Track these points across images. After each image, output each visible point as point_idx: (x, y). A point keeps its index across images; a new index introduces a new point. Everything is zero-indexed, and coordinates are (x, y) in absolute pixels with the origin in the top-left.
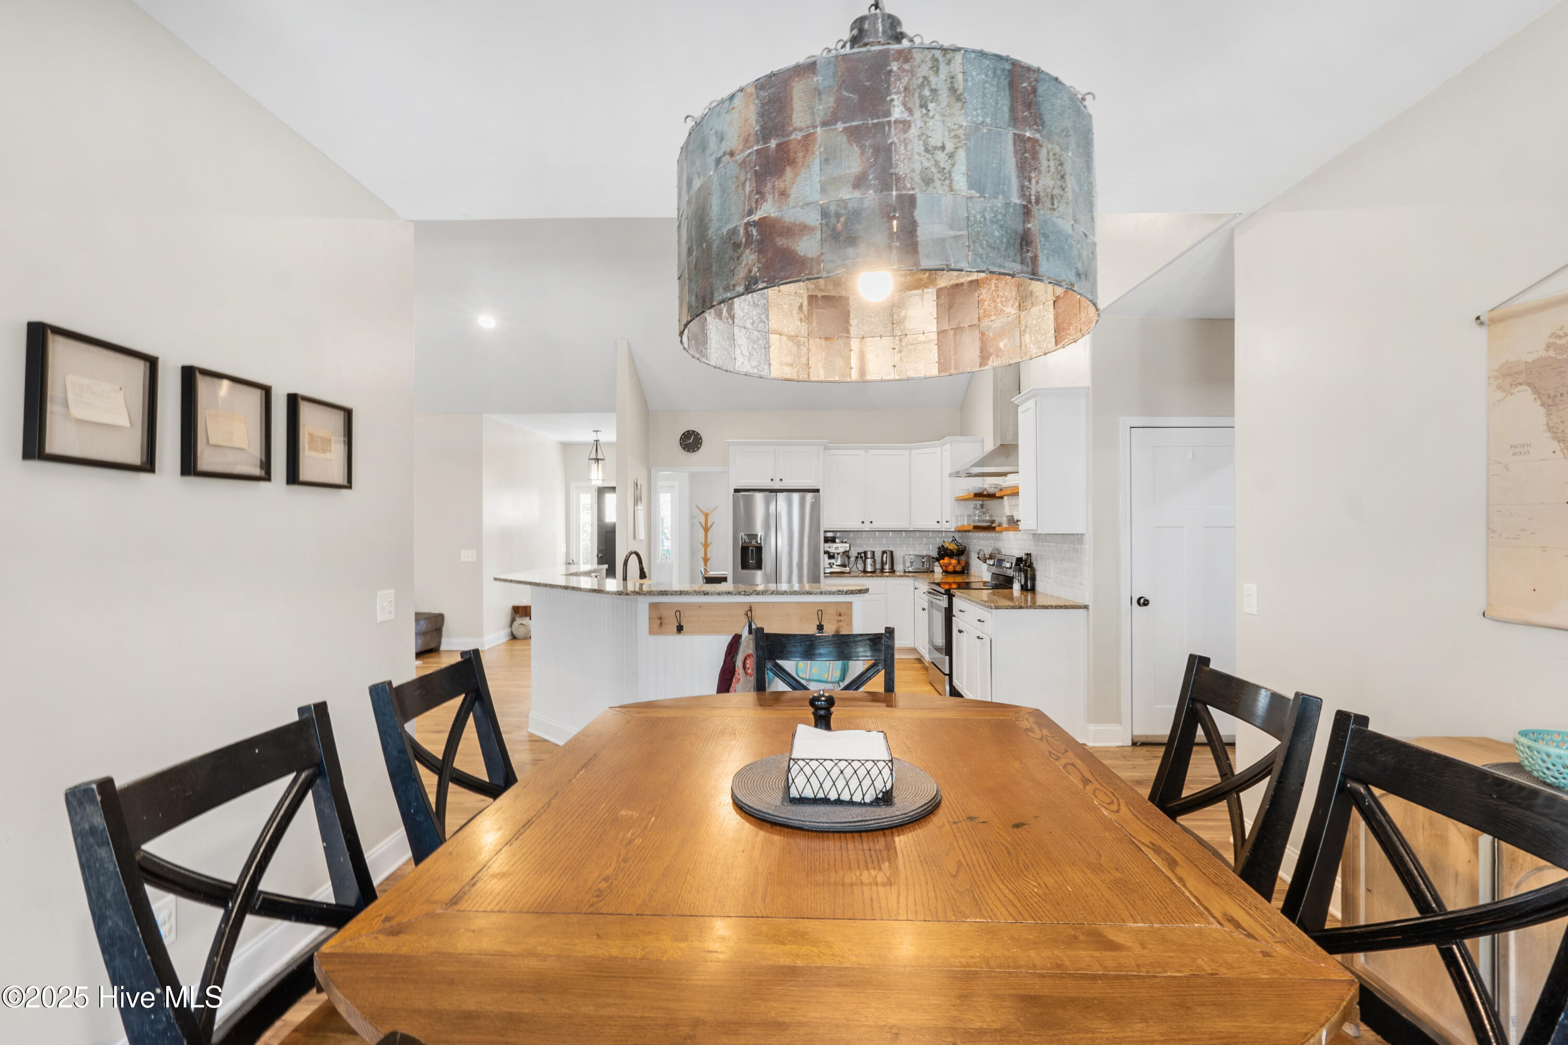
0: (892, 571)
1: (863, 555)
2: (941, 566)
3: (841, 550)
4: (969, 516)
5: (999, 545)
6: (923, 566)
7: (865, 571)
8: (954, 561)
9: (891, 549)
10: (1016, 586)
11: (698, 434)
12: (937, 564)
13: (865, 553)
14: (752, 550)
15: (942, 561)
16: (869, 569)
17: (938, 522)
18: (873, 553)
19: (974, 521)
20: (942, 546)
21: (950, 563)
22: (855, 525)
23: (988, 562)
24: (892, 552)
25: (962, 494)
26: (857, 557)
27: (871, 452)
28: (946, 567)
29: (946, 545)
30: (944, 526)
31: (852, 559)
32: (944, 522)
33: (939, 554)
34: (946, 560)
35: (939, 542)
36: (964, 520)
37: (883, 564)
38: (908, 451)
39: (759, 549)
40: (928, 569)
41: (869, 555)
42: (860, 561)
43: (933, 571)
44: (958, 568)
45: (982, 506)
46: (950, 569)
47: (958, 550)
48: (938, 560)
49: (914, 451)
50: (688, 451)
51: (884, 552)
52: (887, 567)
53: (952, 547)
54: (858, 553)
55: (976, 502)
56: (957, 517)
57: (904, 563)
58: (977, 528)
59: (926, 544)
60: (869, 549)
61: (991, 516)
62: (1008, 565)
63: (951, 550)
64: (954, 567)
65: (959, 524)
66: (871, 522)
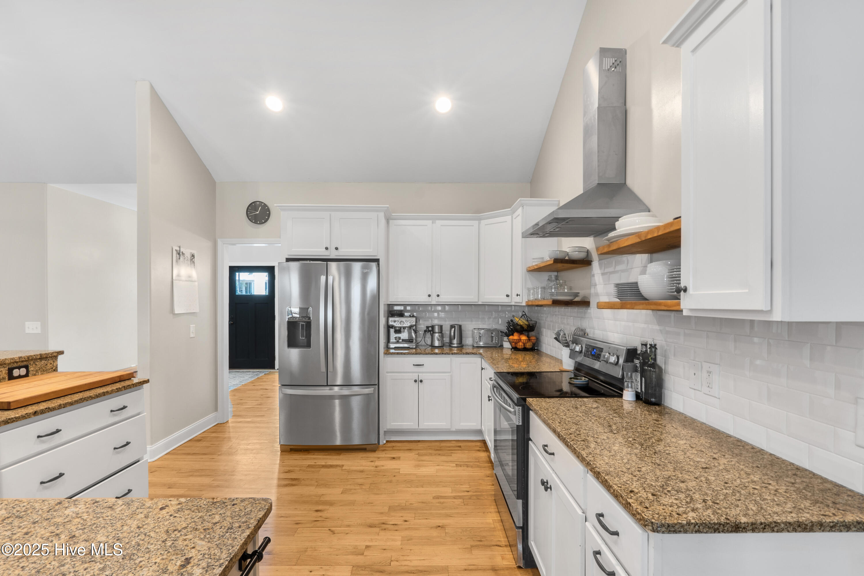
0: (461, 346)
1: (430, 329)
2: (509, 342)
3: (407, 324)
4: (544, 288)
5: (585, 324)
6: (492, 341)
7: (433, 346)
8: (524, 338)
9: (460, 323)
10: (628, 395)
11: (265, 205)
12: (505, 338)
13: (433, 327)
14: (302, 325)
15: (511, 337)
16: (437, 343)
17: (508, 296)
18: (441, 327)
19: (552, 294)
20: (512, 321)
21: (520, 340)
22: (420, 298)
23: (573, 346)
24: (460, 326)
25: (534, 263)
26: (425, 331)
27: (439, 223)
28: (516, 343)
29: (516, 320)
30: (515, 300)
31: (421, 333)
32: (514, 295)
33: (508, 329)
34: (516, 337)
35: (508, 316)
36: (537, 293)
37: (451, 339)
38: (477, 222)
39: (308, 325)
40: (497, 344)
41: (437, 329)
42: (428, 335)
43: (502, 346)
44: (529, 345)
45: (557, 278)
46: (520, 345)
47: (528, 326)
48: (508, 335)
49: (483, 222)
50: (255, 223)
51: (452, 326)
52: (455, 341)
53: (522, 322)
54: (428, 327)
55: (550, 273)
56: (529, 290)
57: (473, 337)
58: (556, 303)
59: (495, 318)
60: (436, 322)
61: (570, 288)
62: (613, 359)
63: (521, 326)
64: (524, 344)
65: (531, 298)
66: (438, 296)
